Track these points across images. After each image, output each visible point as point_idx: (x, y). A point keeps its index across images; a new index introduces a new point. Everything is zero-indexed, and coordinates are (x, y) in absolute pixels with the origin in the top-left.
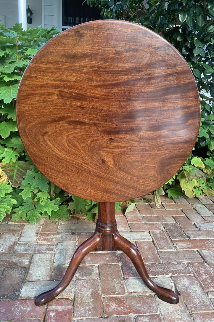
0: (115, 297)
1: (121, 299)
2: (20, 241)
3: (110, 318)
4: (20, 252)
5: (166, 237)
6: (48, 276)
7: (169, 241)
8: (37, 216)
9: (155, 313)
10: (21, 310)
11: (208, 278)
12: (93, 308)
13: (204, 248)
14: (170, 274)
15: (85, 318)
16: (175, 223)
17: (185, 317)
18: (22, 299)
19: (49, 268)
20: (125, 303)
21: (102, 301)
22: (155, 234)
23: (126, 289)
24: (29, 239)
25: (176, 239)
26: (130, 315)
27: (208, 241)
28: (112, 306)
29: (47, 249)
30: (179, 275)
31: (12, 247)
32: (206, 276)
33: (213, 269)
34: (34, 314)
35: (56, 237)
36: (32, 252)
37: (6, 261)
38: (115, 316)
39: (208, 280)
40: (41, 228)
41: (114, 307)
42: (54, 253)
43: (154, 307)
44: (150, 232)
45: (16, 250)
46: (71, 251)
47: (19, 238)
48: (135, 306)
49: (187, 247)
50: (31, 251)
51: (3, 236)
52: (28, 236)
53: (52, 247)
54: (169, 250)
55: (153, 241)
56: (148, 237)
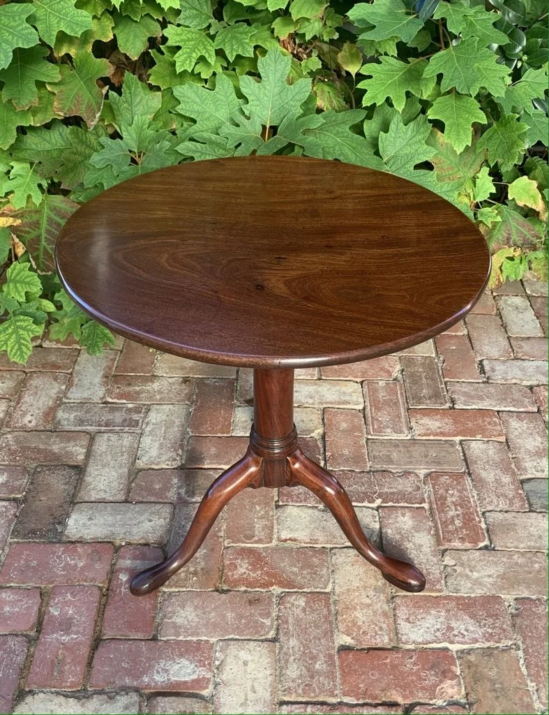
0: (250, 548)
1: (261, 553)
2: (68, 398)
3: (232, 593)
4: (67, 428)
5: (397, 399)
6: (122, 490)
7: (402, 410)
8: (105, 335)
9: (321, 588)
10: (67, 564)
11: (458, 515)
12: (202, 569)
13: (479, 437)
14: (378, 502)
15: (184, 589)
16: (434, 355)
17: (380, 601)
18: (69, 542)
19: (126, 470)
20: (267, 563)
21: (222, 555)
22: (374, 391)
23: (275, 531)
24: (89, 392)
25: (420, 407)
26: (271, 588)
27: (496, 417)
28: (241, 567)
29: (125, 420)
30: (397, 505)
31: (50, 413)
32: (456, 510)
33: (478, 494)
34: (91, 575)
35: (148, 388)
36: (93, 427)
37: (39, 451)
38: (243, 588)
39: (457, 522)
40: (116, 362)
41: (244, 571)
42: (139, 431)
43: (322, 577)
44: (364, 384)
45: (59, 422)
46: (176, 429)
47: (66, 389)
48: (286, 572)
49: (438, 431)
50: (92, 425)
51: (32, 382)
52: (86, 382)
53: (136, 415)
54: (395, 436)
55: (364, 409)
56: (354, 398)
